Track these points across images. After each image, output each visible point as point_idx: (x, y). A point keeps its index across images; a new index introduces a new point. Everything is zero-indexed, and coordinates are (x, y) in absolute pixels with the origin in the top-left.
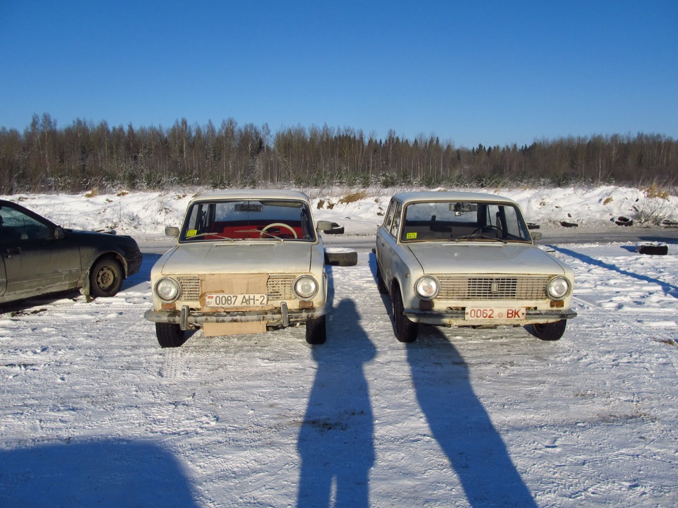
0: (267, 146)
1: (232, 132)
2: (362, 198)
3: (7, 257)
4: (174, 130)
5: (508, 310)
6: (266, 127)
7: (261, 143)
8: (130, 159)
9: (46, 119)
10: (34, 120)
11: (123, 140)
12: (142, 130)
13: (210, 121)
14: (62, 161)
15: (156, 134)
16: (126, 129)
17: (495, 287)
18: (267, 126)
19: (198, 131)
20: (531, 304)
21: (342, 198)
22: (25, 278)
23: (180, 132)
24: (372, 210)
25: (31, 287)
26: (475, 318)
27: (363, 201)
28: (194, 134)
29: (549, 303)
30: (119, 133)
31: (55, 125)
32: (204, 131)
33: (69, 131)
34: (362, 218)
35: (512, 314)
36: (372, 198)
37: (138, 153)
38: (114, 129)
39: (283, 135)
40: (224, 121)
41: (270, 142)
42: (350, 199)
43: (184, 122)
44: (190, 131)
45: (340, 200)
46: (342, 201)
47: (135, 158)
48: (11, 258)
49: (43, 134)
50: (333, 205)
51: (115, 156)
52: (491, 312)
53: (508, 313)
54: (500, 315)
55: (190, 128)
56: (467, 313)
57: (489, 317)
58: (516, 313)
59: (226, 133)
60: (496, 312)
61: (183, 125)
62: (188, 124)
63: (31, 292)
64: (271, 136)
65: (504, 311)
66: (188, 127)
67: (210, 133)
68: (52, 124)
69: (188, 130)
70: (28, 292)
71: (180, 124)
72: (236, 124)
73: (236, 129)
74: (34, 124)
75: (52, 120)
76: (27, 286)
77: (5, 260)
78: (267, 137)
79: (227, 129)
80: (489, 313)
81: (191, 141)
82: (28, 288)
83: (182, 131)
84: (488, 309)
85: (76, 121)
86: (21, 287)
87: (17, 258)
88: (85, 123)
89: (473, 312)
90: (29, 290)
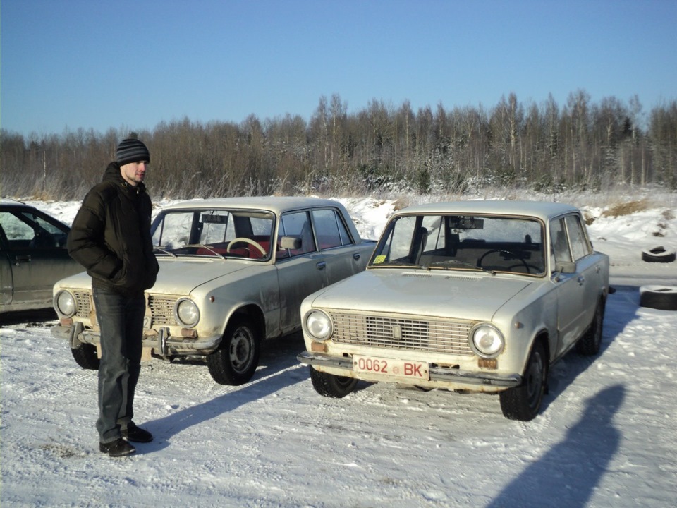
0: (637, 129)
1: (584, 109)
2: (639, 210)
3: (15, 264)
4: (499, 110)
5: (406, 364)
6: (635, 101)
7: (628, 124)
8: (437, 150)
9: (335, 101)
10: (321, 103)
11: (430, 127)
12: (457, 111)
13: (550, 96)
14: (351, 155)
15: (475, 117)
16: (434, 111)
17: (397, 332)
18: (637, 100)
19: (534, 111)
20: (450, 360)
21: (607, 209)
22: (33, 288)
23: (507, 114)
24: (645, 228)
25: (42, 298)
26: (366, 370)
27: (641, 214)
28: (526, 114)
29: (477, 361)
30: (426, 116)
31: (346, 108)
32: (542, 110)
33: (363, 116)
34: (626, 240)
35: (411, 369)
36: (658, 210)
37: (449, 142)
38: (420, 112)
39: (662, 111)
40: (571, 95)
41: (643, 123)
42: (620, 211)
43: (513, 99)
44: (521, 110)
45: (604, 213)
46: (606, 214)
47: (445, 150)
48: (19, 266)
49: (332, 121)
50: (593, 220)
51: (417, 148)
52: (384, 364)
53: (406, 369)
54: (396, 370)
55: (521, 106)
56: (356, 363)
57: (382, 371)
58: (417, 370)
59: (575, 112)
60: (391, 364)
61: (511, 102)
62: (519, 101)
63: (42, 303)
64: (643, 114)
65: (401, 364)
66: (518, 105)
67: (551, 113)
68: (342, 108)
69: (518, 110)
70: (37, 303)
71: (507, 101)
72: (589, 98)
73: (589, 105)
74: (322, 107)
75: (342, 103)
76: (36, 296)
77: (13, 267)
78: (637, 116)
79: (575, 106)
80: (382, 365)
81: (523, 124)
82: (39, 298)
83: (510, 110)
84: (380, 360)
85: (372, 103)
86: (29, 297)
87: (26, 266)
88: (383, 106)
89: (362, 362)
90: (40, 301)
